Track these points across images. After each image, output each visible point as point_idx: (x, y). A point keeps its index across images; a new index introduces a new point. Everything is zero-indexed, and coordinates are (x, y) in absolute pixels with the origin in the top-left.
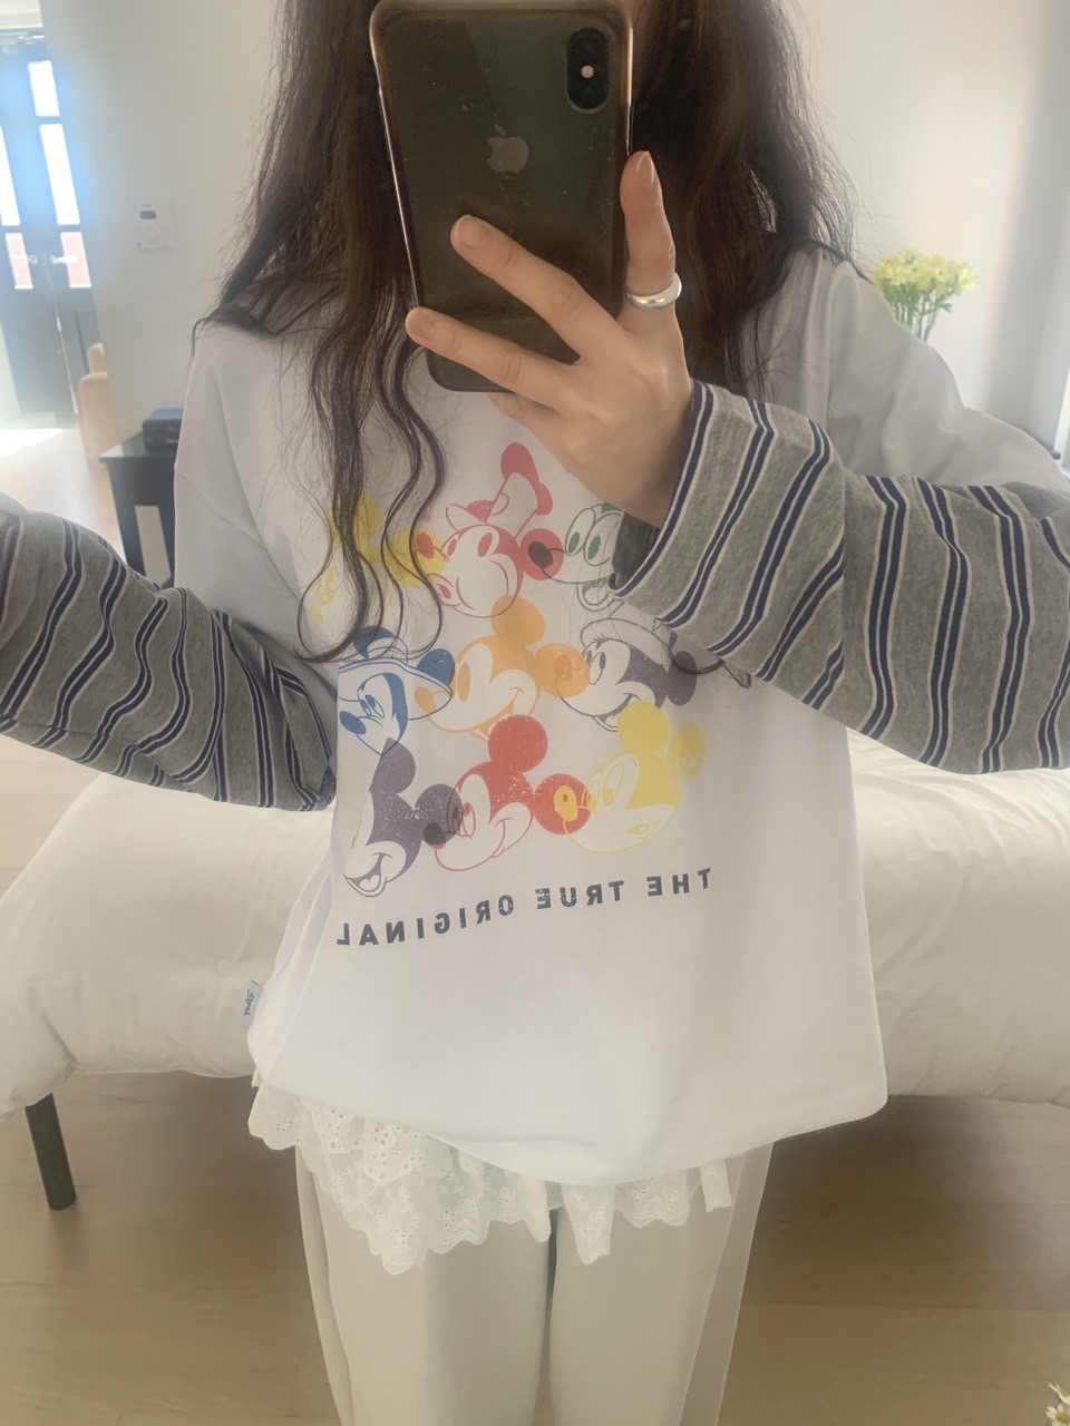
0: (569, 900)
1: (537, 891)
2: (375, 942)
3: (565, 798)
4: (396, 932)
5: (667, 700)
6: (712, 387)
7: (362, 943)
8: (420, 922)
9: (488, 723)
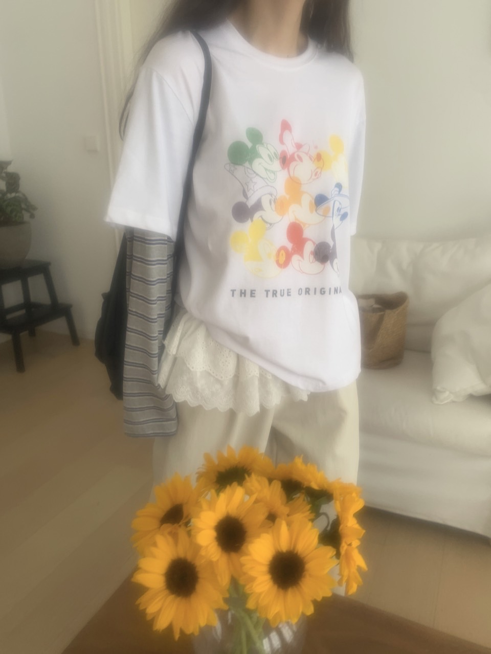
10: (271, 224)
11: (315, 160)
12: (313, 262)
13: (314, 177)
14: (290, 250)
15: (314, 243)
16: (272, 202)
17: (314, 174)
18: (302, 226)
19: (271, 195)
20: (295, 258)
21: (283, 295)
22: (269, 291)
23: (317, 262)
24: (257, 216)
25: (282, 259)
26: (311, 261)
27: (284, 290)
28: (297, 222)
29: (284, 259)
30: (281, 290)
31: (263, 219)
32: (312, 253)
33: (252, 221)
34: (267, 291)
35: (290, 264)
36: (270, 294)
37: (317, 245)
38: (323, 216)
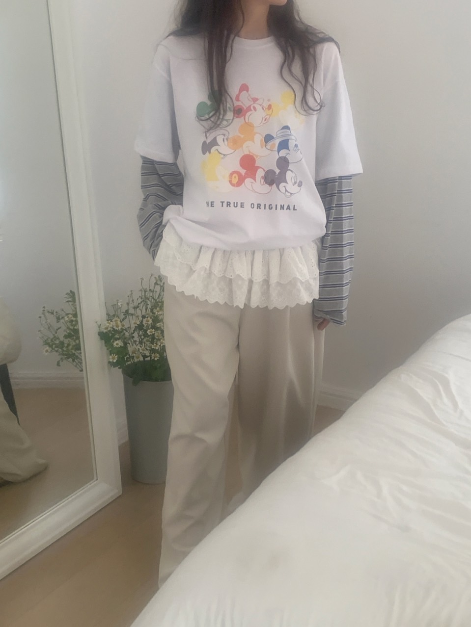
10: (224, 155)
11: (266, 109)
12: (263, 184)
13: (264, 122)
14: (243, 174)
15: (264, 170)
16: (225, 140)
17: (264, 119)
18: (255, 157)
19: (224, 135)
20: (248, 181)
21: (237, 207)
22: (224, 202)
23: (266, 185)
24: (213, 149)
25: (235, 180)
26: (262, 183)
27: (237, 203)
28: (251, 154)
29: (237, 180)
30: (234, 203)
31: (218, 152)
32: (262, 177)
33: (210, 153)
34: (222, 202)
35: (243, 184)
36: (225, 204)
37: (266, 172)
38: (270, 150)
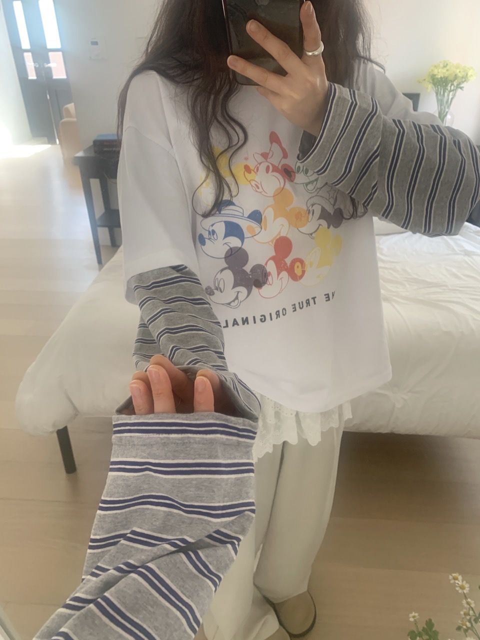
0: (301, 307)
1: (292, 305)
2: (238, 325)
3: (298, 267)
4: (245, 321)
5: (331, 226)
6: (336, 85)
7: (233, 325)
8: (254, 318)
9: (273, 239)
